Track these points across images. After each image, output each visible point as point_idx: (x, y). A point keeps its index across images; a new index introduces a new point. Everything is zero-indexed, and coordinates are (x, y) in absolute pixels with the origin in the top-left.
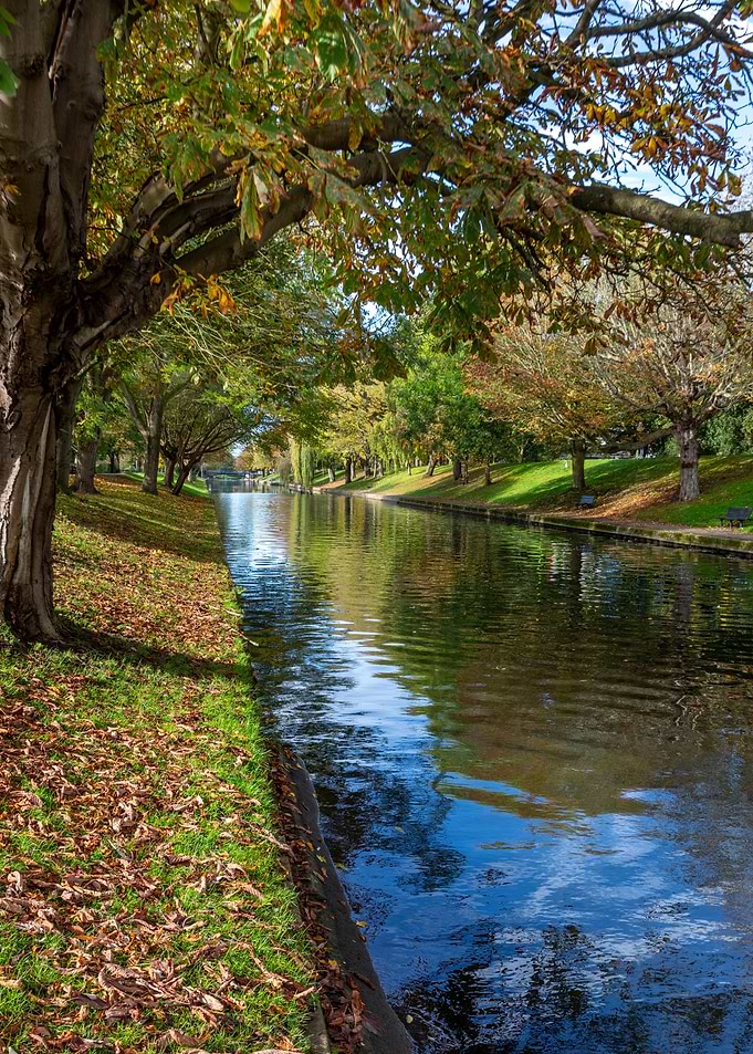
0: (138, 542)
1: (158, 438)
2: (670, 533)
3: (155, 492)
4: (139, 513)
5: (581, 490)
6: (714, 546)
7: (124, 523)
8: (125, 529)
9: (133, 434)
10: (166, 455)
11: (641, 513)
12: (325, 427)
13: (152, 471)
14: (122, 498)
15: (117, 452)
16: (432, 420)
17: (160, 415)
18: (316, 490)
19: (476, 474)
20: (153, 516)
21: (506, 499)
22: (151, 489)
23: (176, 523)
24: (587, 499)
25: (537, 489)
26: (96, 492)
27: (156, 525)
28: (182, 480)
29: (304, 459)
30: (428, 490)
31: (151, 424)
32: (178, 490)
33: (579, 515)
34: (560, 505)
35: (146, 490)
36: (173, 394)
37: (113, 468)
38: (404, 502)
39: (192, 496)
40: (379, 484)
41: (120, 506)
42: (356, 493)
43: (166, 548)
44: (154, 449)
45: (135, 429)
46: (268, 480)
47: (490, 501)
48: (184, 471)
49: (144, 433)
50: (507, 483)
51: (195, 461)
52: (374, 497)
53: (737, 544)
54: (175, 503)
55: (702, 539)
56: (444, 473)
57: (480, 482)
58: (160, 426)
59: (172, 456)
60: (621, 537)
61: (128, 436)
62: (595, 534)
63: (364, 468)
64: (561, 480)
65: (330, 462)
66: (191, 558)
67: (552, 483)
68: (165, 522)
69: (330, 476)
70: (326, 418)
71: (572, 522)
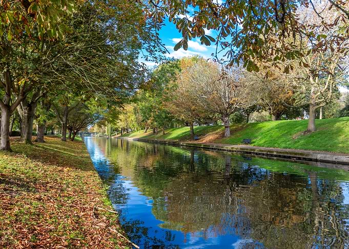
0: (58, 164)
1: (66, 124)
2: (229, 147)
3: (66, 141)
4: (60, 149)
5: (193, 135)
6: (246, 151)
7: (53, 154)
8: (53, 157)
9: (58, 123)
10: (69, 129)
11: (215, 141)
12: (117, 119)
13: (64, 134)
14: (54, 143)
15: (54, 129)
16: (150, 116)
17: (67, 117)
18: (112, 137)
19: (160, 131)
20: (65, 150)
21: (171, 138)
22: (64, 140)
23: (74, 152)
24: (195, 138)
25: (179, 135)
26: (44, 142)
27: (66, 154)
28: (74, 137)
29: (109, 129)
30: (146, 137)
31: (64, 119)
32: (73, 139)
33: (196, 142)
34: (188, 139)
35: (63, 140)
36: (71, 110)
37: (53, 133)
38: (139, 140)
39: (77, 141)
40: (131, 135)
41: (53, 147)
42: (125, 138)
43: (71, 166)
44: (65, 127)
45: (59, 122)
46: (98, 135)
47: (166, 139)
48: (75, 134)
49: (62, 123)
50: (169, 134)
51: (78, 131)
52: (130, 139)
53: (254, 150)
54: (72, 144)
55: (241, 149)
56: (150, 131)
57: (161, 134)
58: (67, 120)
59: (71, 129)
60: (212, 149)
61: (57, 124)
62: (204, 148)
63: (126, 131)
64: (185, 132)
65: (116, 130)
66: (82, 170)
67: (183, 133)
68: (69, 152)
69: (116, 133)
70: (118, 117)
71: (195, 144)
